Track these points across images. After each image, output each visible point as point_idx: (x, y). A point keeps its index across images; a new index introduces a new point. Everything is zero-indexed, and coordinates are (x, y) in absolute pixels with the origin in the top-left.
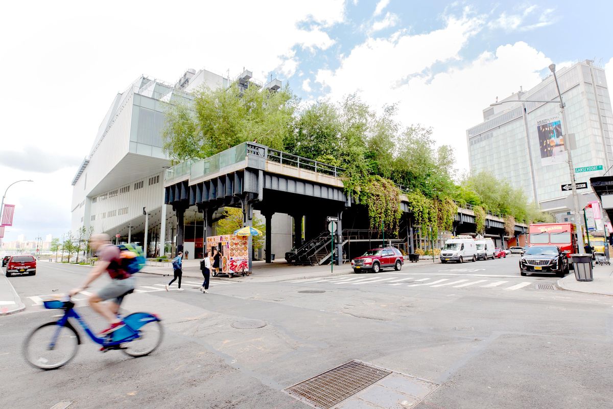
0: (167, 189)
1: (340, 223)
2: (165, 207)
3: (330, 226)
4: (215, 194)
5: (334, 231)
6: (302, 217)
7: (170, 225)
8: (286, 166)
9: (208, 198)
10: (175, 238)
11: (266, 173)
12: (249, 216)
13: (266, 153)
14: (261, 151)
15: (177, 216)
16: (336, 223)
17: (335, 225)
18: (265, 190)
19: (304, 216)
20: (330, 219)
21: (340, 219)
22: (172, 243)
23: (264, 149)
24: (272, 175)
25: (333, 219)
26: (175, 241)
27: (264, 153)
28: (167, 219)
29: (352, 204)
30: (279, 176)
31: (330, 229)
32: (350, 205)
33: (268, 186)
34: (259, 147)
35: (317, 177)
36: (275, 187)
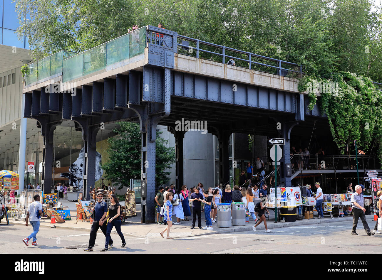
0: (28, 95)
1: (287, 146)
2: (24, 121)
3: (272, 151)
4: (99, 104)
5: (279, 158)
6: (231, 134)
7: (32, 146)
8: (204, 61)
9: (90, 110)
10: (41, 165)
11: (174, 73)
12: (151, 138)
13: (176, 43)
14: (168, 40)
15: (43, 134)
16: (282, 147)
17: (280, 150)
18: (174, 99)
19: (233, 134)
20: (271, 141)
21: (287, 140)
22: (37, 174)
23: (172, 36)
24: (184, 75)
25: (276, 141)
26: (40, 170)
27: (172, 42)
28: (28, 138)
29: (306, 116)
30: (195, 77)
31: (272, 156)
32: (302, 118)
33: (178, 92)
34: (164, 34)
35: (252, 78)
36: (188, 93)
